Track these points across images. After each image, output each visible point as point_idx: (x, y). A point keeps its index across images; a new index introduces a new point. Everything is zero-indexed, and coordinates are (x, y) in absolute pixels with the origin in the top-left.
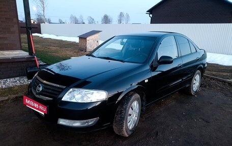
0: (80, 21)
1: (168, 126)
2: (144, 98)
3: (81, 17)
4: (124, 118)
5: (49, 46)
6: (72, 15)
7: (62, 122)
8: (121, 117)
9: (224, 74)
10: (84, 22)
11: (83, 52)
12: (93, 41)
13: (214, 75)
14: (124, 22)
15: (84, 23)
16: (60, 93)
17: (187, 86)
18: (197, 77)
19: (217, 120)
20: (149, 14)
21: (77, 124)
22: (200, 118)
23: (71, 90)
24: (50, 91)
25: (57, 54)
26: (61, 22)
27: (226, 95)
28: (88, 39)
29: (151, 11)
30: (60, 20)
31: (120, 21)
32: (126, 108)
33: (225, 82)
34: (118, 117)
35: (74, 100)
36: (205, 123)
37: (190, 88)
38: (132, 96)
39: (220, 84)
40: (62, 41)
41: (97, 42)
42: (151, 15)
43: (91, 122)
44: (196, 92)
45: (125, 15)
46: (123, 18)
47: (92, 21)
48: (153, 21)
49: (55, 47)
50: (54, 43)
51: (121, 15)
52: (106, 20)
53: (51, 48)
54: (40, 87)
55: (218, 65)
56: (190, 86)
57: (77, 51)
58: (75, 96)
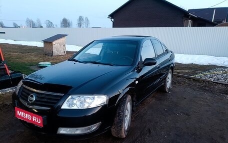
0: (37, 25)
1: (157, 123)
2: (134, 99)
3: (38, 21)
4: (123, 119)
5: (8, 51)
6: (28, 18)
7: (63, 131)
8: (119, 119)
9: (187, 71)
10: (42, 25)
11: (49, 57)
12: (60, 44)
13: (178, 73)
14: (84, 25)
15: (42, 27)
16: (58, 101)
17: (163, 84)
18: (170, 76)
19: (195, 112)
20: (111, 18)
21: (78, 131)
22: (181, 112)
23: (70, 97)
24: (46, 100)
25: (21, 61)
26: (16, 26)
27: (194, 89)
28: (54, 43)
29: (112, 16)
30: (14, 24)
31: (80, 25)
32: (123, 110)
33: (190, 78)
34: (117, 120)
35: (75, 107)
36: (187, 116)
37: (165, 86)
38: (126, 97)
39: (187, 81)
40: (21, 45)
41: (64, 46)
42: (113, 20)
43: (94, 127)
44: (169, 89)
45: (84, 19)
46: (82, 22)
47: (50, 25)
48: (115, 25)
49: (15, 52)
50: (13, 49)
51: (81, 19)
52: (66, 23)
53: (11, 54)
54: (32, 96)
55: (178, 63)
56: (165, 84)
57: (42, 55)
58: (74, 103)
